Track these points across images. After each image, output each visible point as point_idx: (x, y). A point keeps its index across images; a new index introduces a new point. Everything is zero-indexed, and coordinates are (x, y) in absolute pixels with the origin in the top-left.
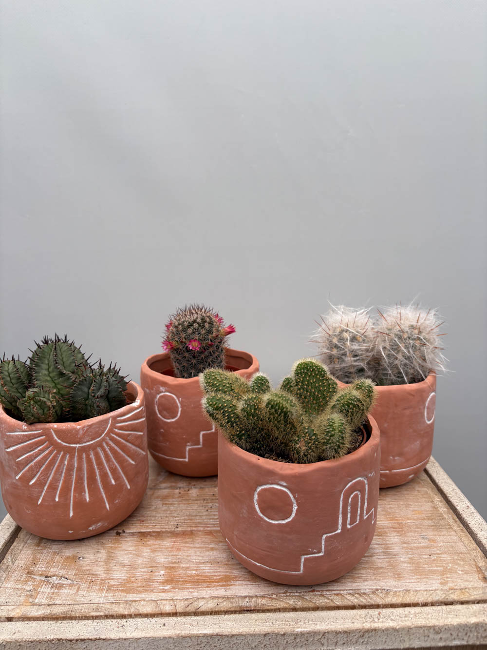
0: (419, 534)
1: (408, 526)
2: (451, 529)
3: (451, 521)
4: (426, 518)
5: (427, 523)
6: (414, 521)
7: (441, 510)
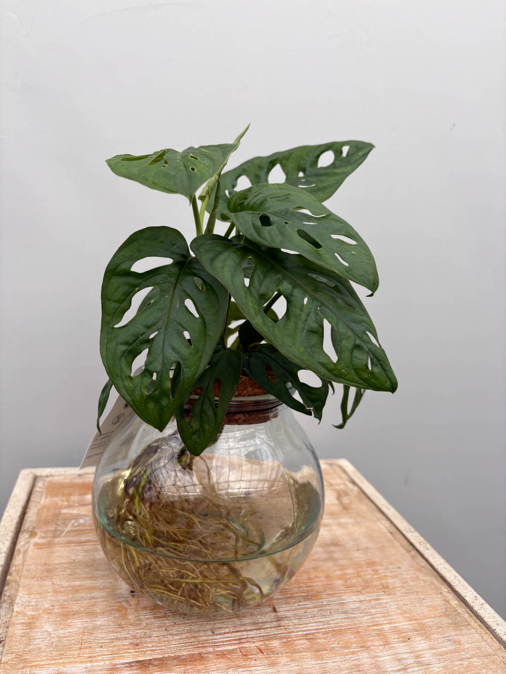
0: (443, 636)
1: (430, 627)
2: (470, 626)
3: (466, 616)
4: (442, 614)
5: (445, 621)
6: (432, 620)
7: (453, 604)
